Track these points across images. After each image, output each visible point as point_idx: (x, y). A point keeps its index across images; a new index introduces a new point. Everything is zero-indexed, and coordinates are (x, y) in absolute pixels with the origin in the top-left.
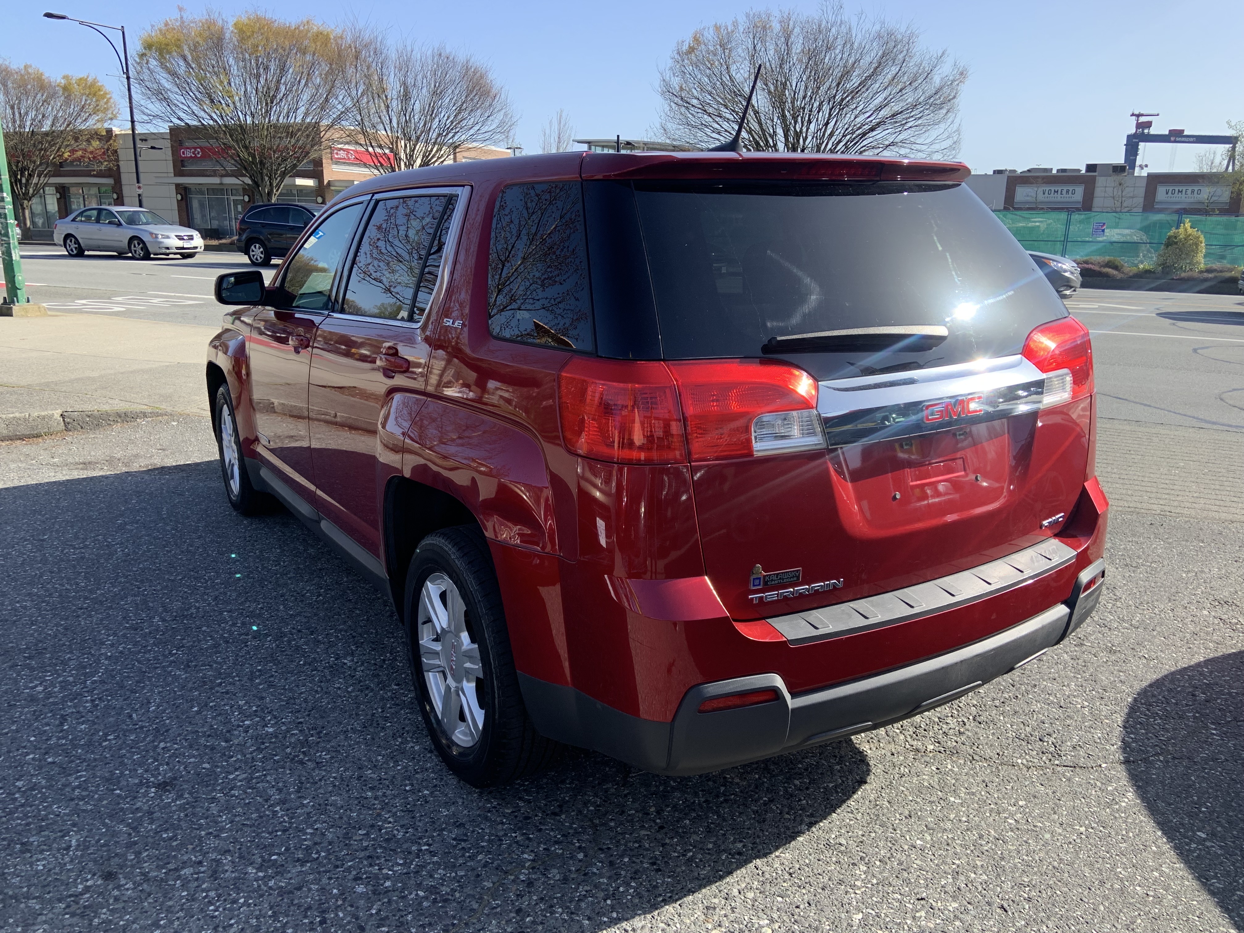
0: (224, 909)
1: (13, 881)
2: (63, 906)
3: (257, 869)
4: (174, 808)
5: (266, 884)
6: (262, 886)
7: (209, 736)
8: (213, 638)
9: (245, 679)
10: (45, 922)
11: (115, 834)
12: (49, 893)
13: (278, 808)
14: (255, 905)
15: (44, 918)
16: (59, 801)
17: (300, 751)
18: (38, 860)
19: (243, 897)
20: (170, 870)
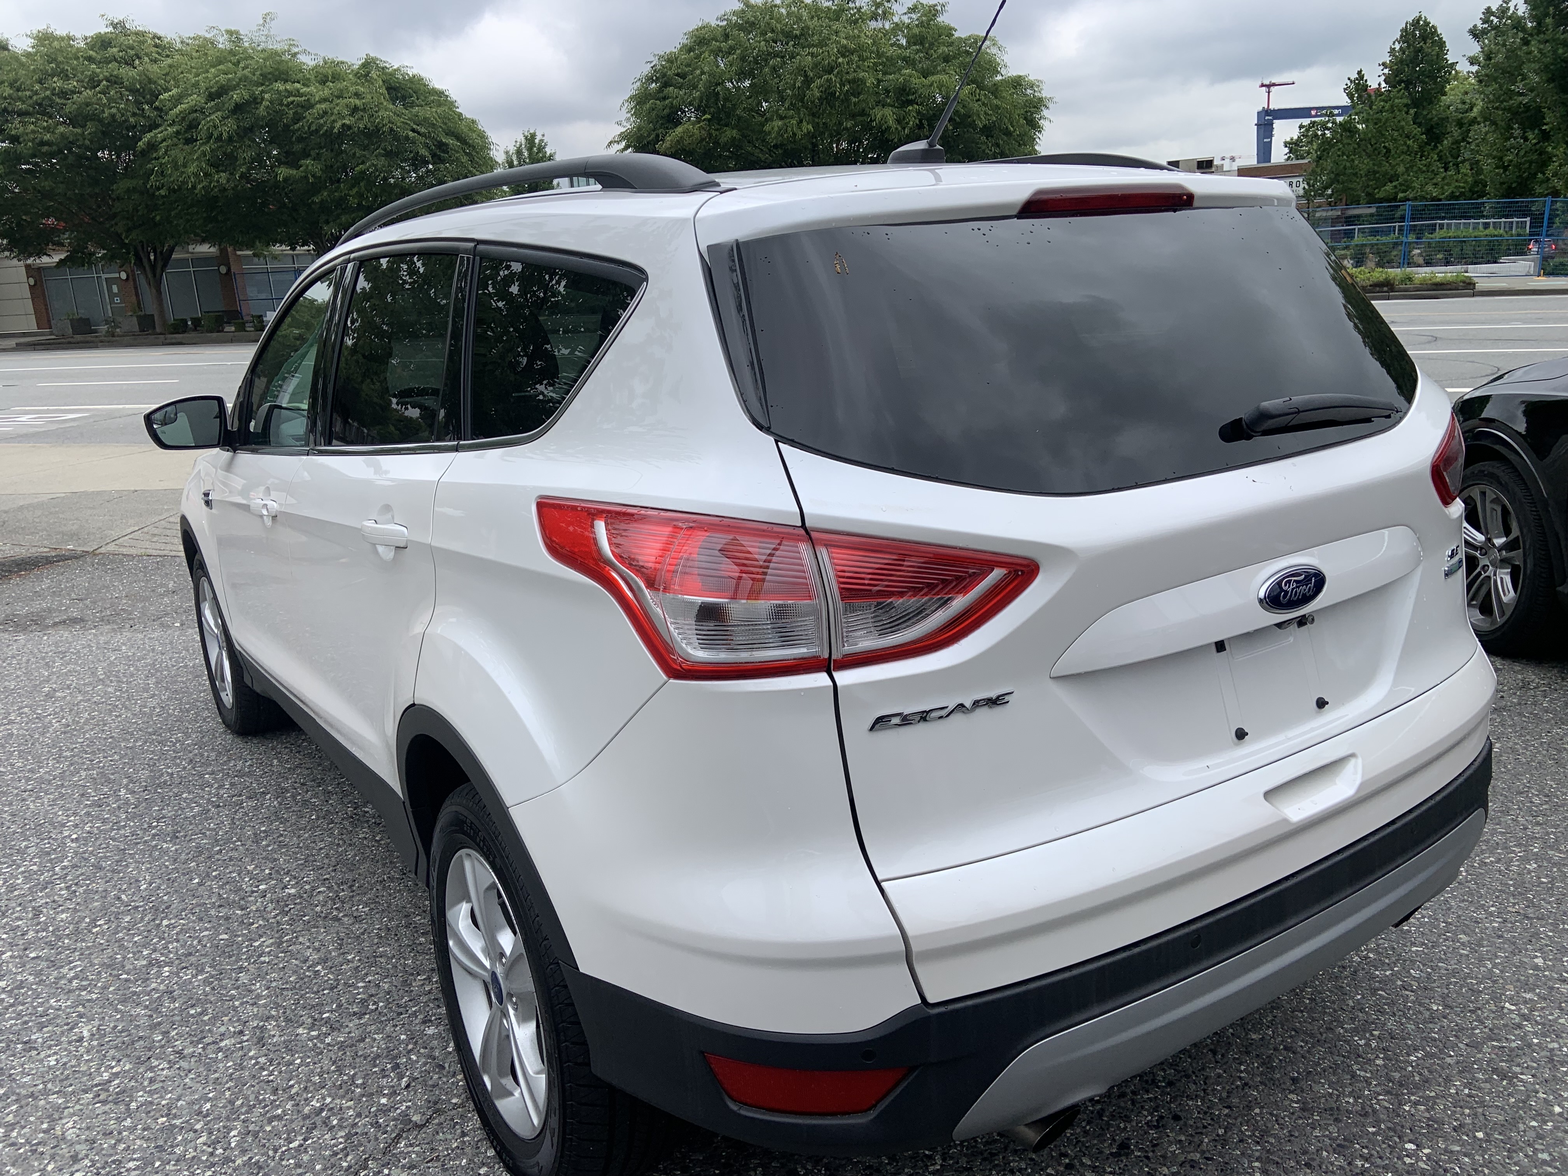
0: (280, 1072)
1: (25, 1080)
2: (91, 1096)
3: (309, 1029)
4: (196, 984)
5: (322, 1042)
6: (319, 1045)
7: (220, 906)
8: (199, 805)
9: (249, 843)
10: (74, 1114)
11: (133, 1019)
12: (71, 1085)
13: (319, 968)
14: (315, 1063)
15: (71, 1110)
16: (54, 995)
17: (332, 908)
18: (49, 1056)
19: (299, 1057)
20: (208, 1044)
